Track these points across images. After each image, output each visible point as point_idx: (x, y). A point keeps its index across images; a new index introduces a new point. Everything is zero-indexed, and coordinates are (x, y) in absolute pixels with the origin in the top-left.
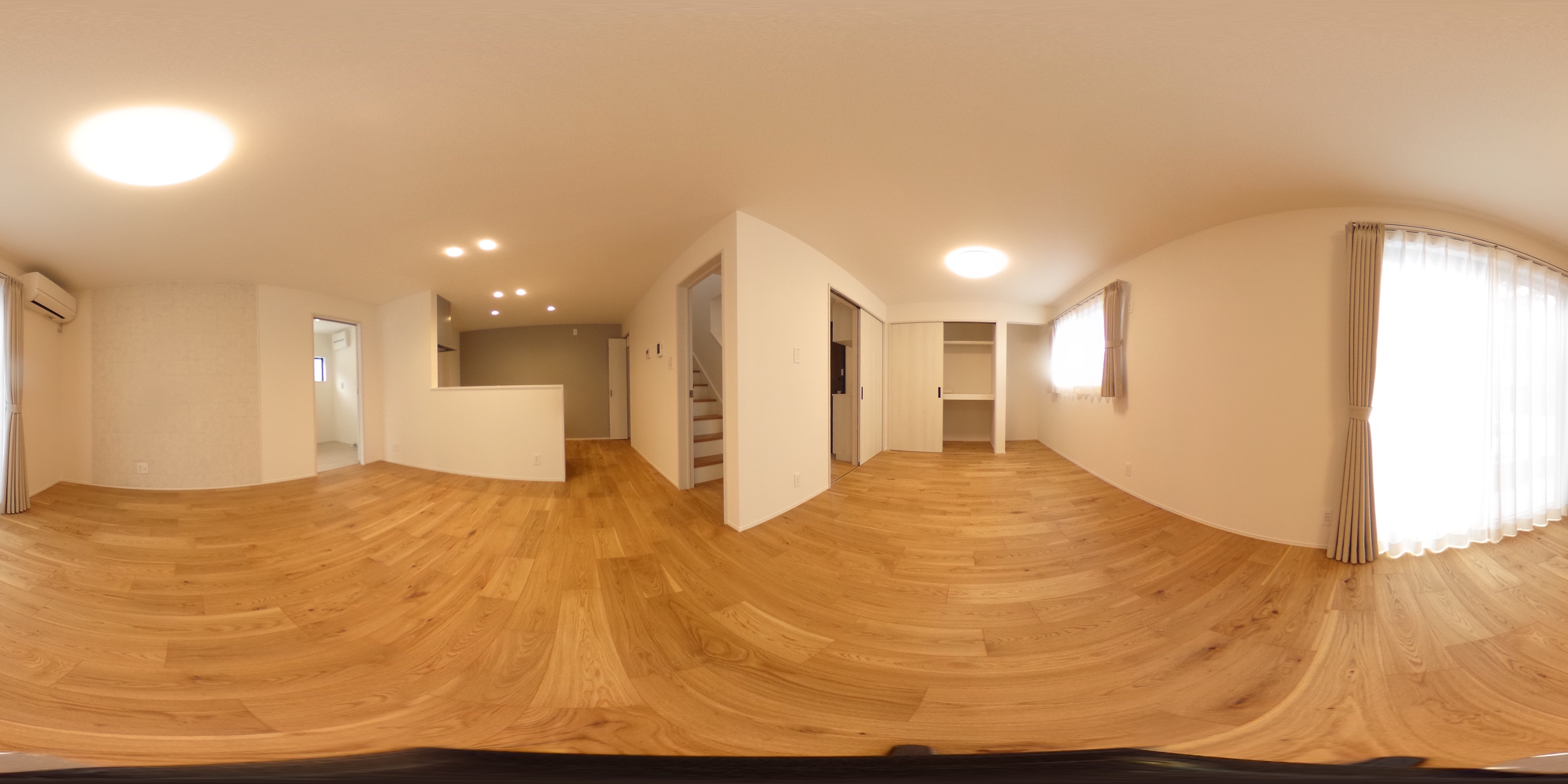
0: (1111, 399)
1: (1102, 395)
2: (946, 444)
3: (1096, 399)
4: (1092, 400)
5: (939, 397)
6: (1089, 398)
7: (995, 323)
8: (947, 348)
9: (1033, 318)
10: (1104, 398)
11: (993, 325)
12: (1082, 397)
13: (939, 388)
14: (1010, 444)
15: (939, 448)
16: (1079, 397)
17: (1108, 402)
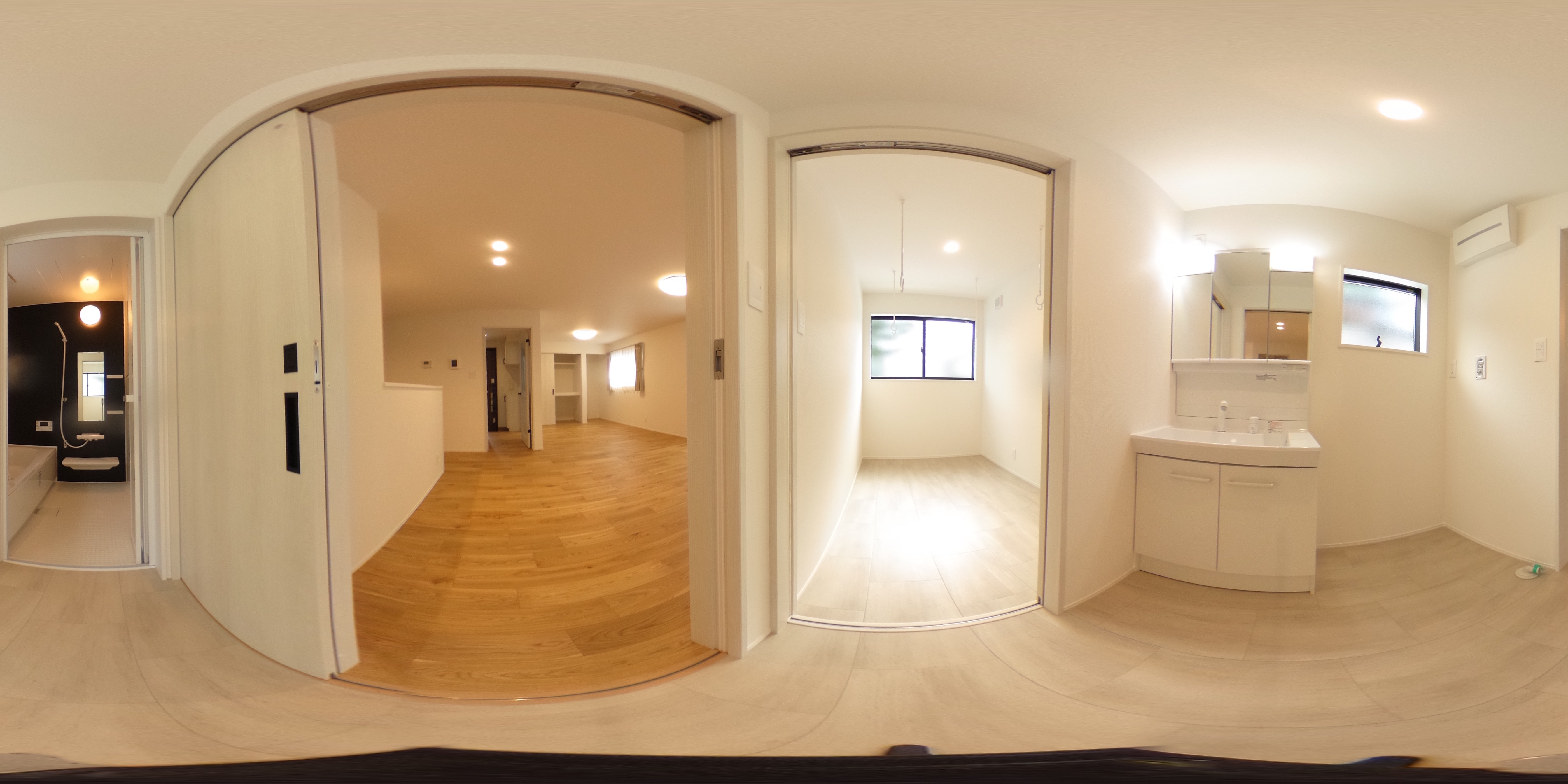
0: (639, 391)
1: (635, 390)
2: (557, 422)
3: (633, 393)
4: (631, 393)
5: (553, 394)
6: (630, 392)
7: (580, 355)
8: (556, 367)
9: (599, 351)
10: (636, 392)
11: (579, 356)
12: (626, 391)
13: (553, 390)
14: (589, 420)
15: (554, 423)
16: (625, 392)
17: (638, 393)
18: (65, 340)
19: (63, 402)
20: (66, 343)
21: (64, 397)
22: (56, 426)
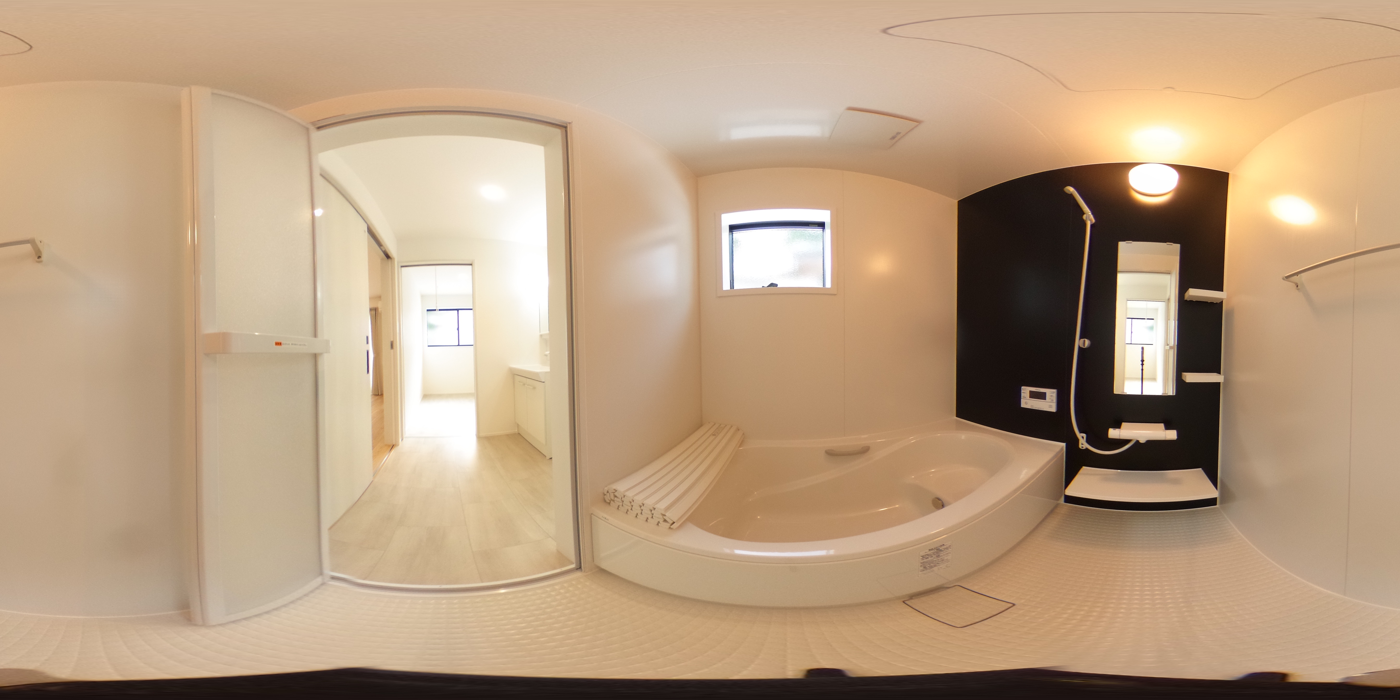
18: (1089, 218)
19: (1080, 348)
20: (1092, 226)
21: (1081, 337)
22: (1062, 401)
